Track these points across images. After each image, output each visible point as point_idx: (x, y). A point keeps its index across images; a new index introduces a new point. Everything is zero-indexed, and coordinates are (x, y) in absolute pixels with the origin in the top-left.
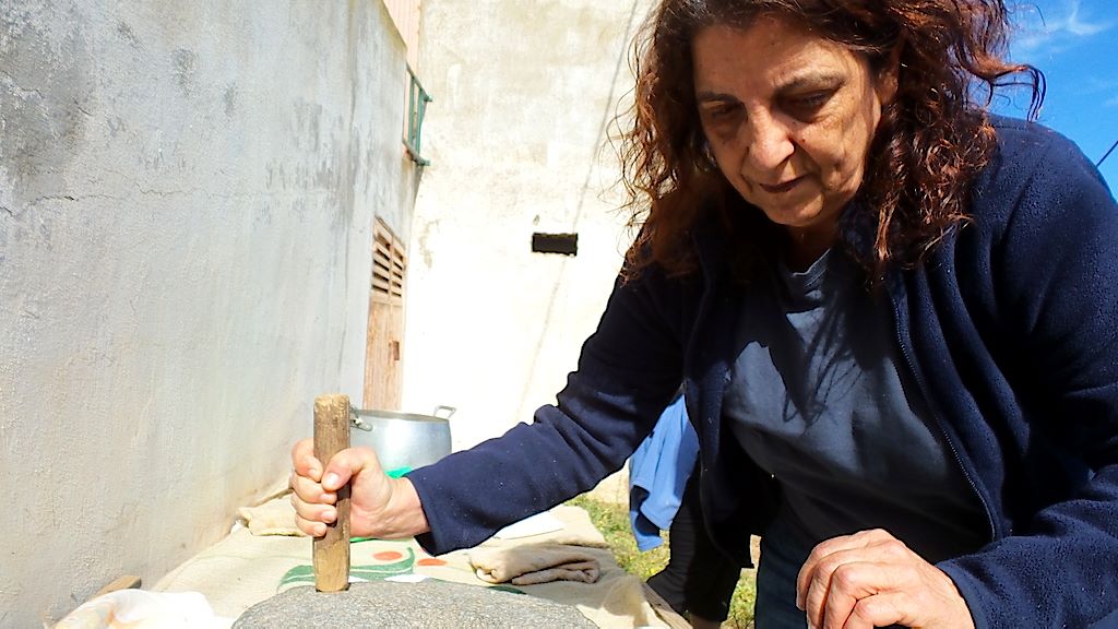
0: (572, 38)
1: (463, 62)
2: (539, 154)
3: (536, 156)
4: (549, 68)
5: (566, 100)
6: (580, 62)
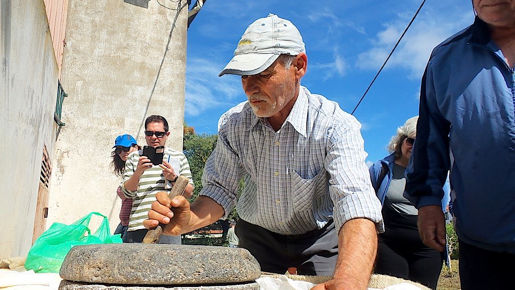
1: (84, 80)
3: (119, 124)
4: (126, 86)
5: (134, 100)
6: (140, 85)
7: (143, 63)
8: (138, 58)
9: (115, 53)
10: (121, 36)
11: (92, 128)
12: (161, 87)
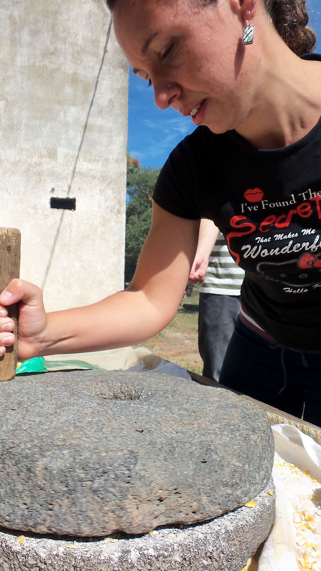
0: (68, 90)
1: (6, 100)
2: (52, 154)
3: (51, 155)
4: (57, 107)
5: (66, 125)
6: (73, 104)
7: (75, 74)
8: (69, 68)
9: (40, 62)
10: (46, 37)
11: (20, 161)
12: (98, 107)
